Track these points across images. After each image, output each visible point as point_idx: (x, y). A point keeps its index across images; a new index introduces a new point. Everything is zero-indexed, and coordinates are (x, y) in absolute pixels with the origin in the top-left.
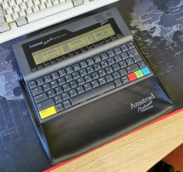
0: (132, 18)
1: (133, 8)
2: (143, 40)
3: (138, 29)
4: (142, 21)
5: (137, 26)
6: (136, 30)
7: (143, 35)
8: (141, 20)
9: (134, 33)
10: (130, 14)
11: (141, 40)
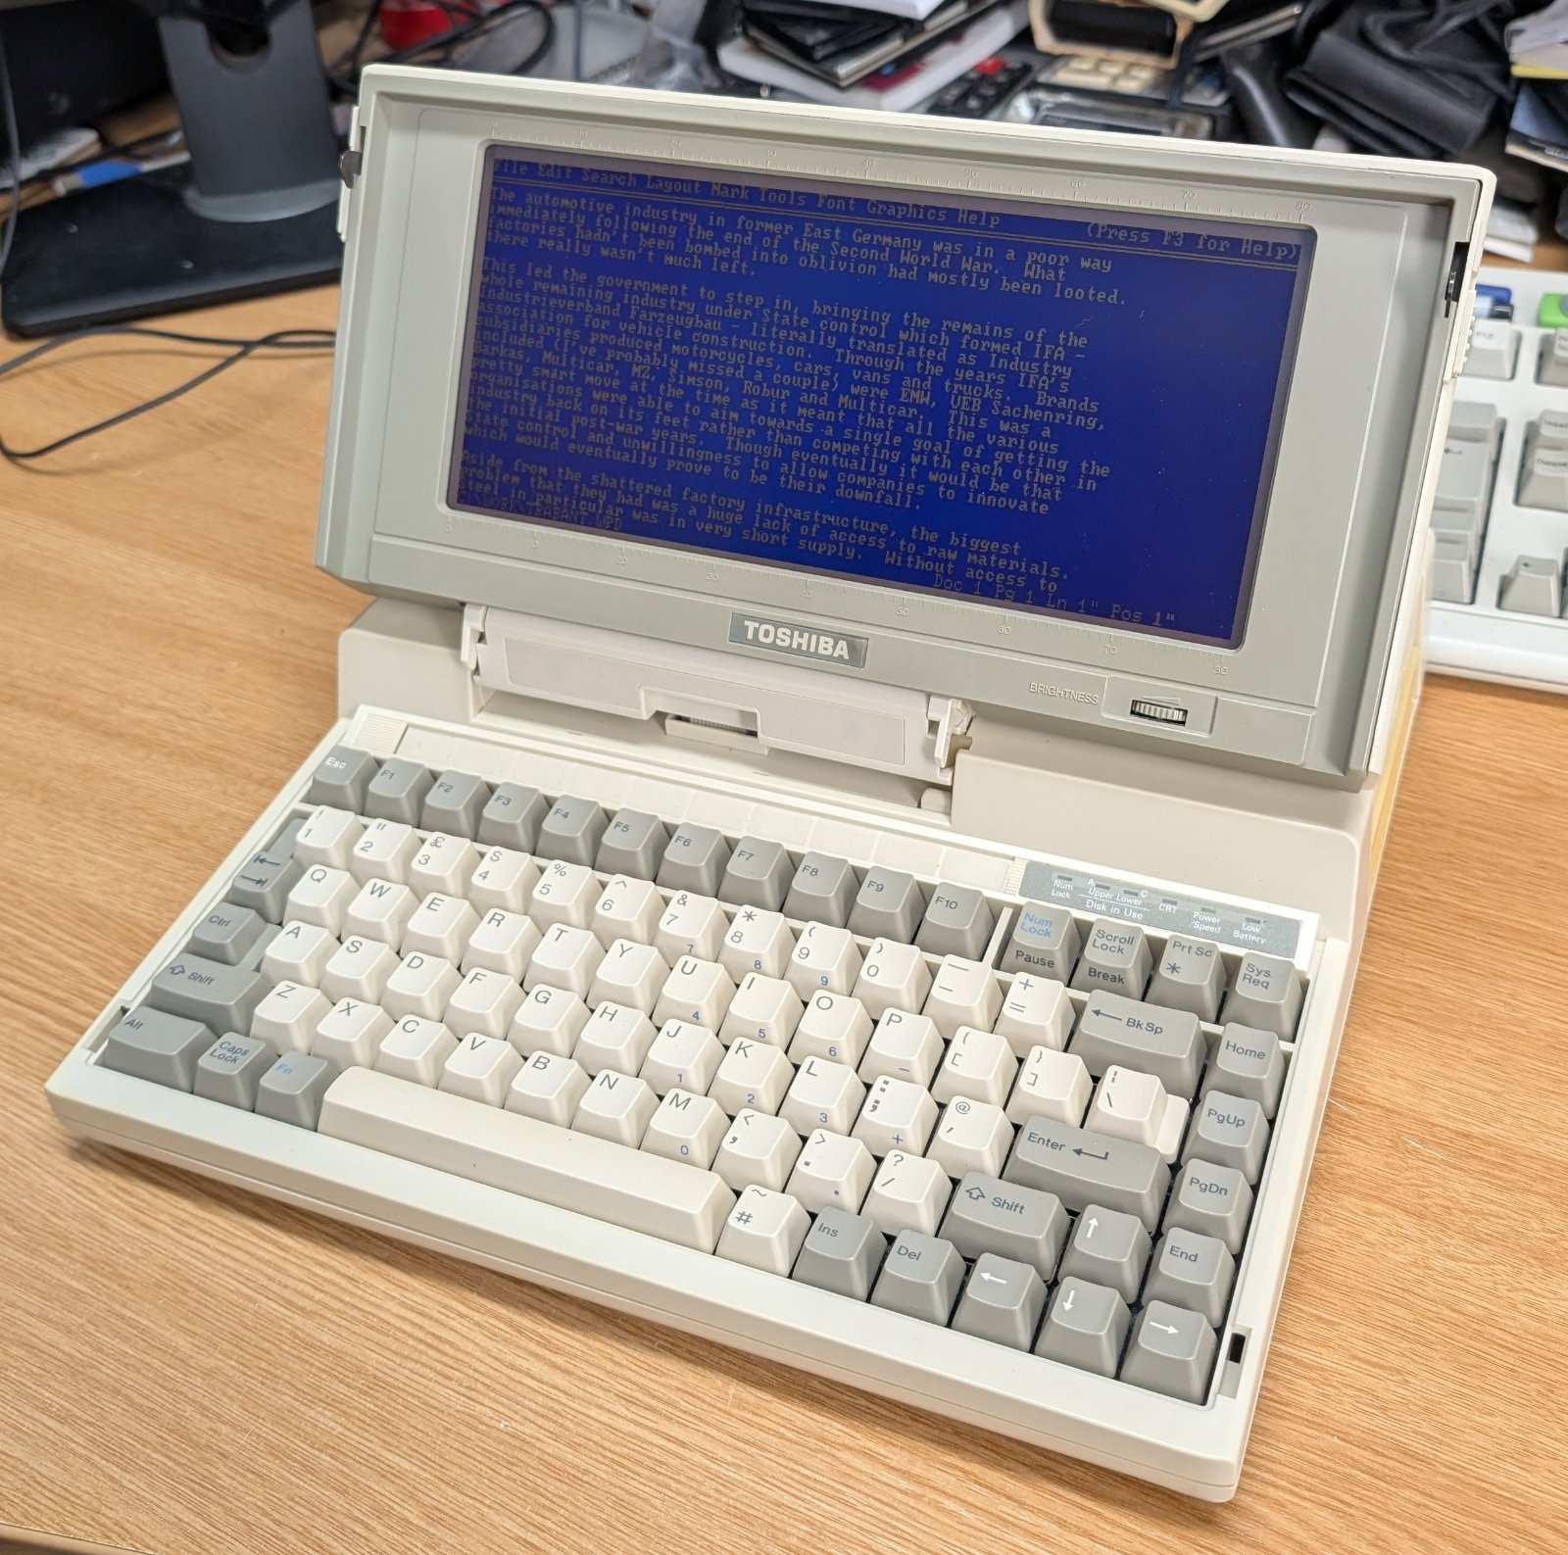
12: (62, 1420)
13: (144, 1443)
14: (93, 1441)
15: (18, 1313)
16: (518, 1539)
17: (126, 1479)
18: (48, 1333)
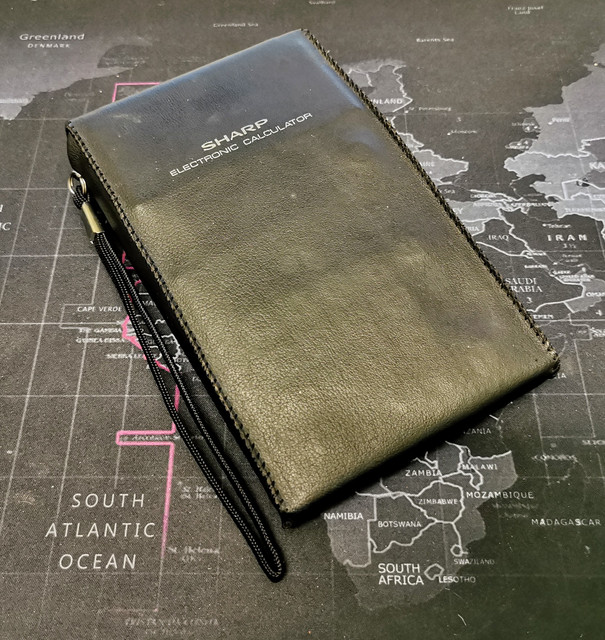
0: (534, 135)
1: (564, 88)
2: (550, 266)
3: (541, 198)
4: (593, 166)
5: (542, 178)
6: (528, 199)
7: (559, 237)
8: (589, 159)
9: (505, 214)
10: (529, 109)
11: (531, 262)
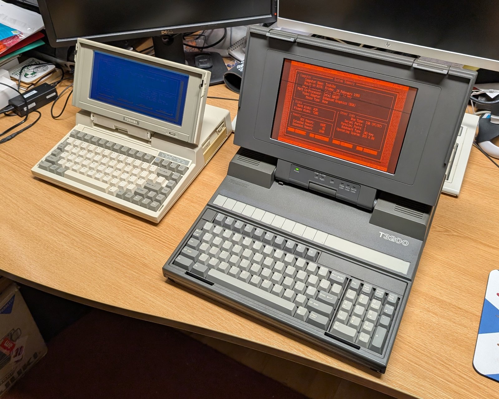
12: (171, 303)
13: (183, 306)
14: (175, 305)
15: (161, 287)
16: (238, 323)
17: (181, 311)
18: (166, 290)
